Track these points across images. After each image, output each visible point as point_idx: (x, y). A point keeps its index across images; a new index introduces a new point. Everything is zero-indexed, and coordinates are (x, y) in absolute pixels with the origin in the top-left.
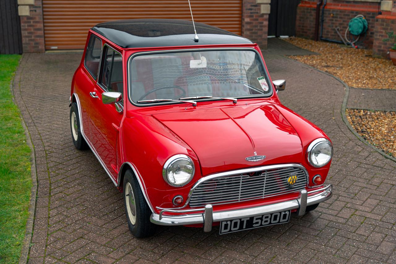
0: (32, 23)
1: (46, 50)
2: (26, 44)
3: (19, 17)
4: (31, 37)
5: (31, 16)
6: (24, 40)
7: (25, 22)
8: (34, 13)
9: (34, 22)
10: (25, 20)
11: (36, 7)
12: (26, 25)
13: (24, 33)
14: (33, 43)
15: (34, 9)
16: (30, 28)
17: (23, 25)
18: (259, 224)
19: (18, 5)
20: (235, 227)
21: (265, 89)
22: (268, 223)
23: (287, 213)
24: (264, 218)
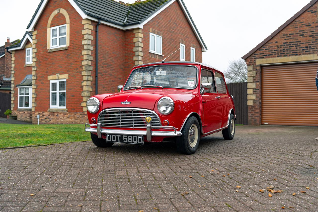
0: (254, 109)
1: (262, 125)
2: (250, 120)
3: (248, 106)
4: (253, 116)
5: (254, 106)
6: (250, 118)
7: (250, 109)
8: (255, 104)
9: (255, 109)
10: (251, 107)
11: (257, 101)
12: (251, 110)
13: (250, 115)
14: (253, 120)
15: (255, 102)
16: (253, 112)
17: (250, 110)
18: (127, 141)
19: (248, 100)
20: (114, 139)
21: (191, 85)
22: (132, 142)
23: (141, 138)
24: (128, 138)
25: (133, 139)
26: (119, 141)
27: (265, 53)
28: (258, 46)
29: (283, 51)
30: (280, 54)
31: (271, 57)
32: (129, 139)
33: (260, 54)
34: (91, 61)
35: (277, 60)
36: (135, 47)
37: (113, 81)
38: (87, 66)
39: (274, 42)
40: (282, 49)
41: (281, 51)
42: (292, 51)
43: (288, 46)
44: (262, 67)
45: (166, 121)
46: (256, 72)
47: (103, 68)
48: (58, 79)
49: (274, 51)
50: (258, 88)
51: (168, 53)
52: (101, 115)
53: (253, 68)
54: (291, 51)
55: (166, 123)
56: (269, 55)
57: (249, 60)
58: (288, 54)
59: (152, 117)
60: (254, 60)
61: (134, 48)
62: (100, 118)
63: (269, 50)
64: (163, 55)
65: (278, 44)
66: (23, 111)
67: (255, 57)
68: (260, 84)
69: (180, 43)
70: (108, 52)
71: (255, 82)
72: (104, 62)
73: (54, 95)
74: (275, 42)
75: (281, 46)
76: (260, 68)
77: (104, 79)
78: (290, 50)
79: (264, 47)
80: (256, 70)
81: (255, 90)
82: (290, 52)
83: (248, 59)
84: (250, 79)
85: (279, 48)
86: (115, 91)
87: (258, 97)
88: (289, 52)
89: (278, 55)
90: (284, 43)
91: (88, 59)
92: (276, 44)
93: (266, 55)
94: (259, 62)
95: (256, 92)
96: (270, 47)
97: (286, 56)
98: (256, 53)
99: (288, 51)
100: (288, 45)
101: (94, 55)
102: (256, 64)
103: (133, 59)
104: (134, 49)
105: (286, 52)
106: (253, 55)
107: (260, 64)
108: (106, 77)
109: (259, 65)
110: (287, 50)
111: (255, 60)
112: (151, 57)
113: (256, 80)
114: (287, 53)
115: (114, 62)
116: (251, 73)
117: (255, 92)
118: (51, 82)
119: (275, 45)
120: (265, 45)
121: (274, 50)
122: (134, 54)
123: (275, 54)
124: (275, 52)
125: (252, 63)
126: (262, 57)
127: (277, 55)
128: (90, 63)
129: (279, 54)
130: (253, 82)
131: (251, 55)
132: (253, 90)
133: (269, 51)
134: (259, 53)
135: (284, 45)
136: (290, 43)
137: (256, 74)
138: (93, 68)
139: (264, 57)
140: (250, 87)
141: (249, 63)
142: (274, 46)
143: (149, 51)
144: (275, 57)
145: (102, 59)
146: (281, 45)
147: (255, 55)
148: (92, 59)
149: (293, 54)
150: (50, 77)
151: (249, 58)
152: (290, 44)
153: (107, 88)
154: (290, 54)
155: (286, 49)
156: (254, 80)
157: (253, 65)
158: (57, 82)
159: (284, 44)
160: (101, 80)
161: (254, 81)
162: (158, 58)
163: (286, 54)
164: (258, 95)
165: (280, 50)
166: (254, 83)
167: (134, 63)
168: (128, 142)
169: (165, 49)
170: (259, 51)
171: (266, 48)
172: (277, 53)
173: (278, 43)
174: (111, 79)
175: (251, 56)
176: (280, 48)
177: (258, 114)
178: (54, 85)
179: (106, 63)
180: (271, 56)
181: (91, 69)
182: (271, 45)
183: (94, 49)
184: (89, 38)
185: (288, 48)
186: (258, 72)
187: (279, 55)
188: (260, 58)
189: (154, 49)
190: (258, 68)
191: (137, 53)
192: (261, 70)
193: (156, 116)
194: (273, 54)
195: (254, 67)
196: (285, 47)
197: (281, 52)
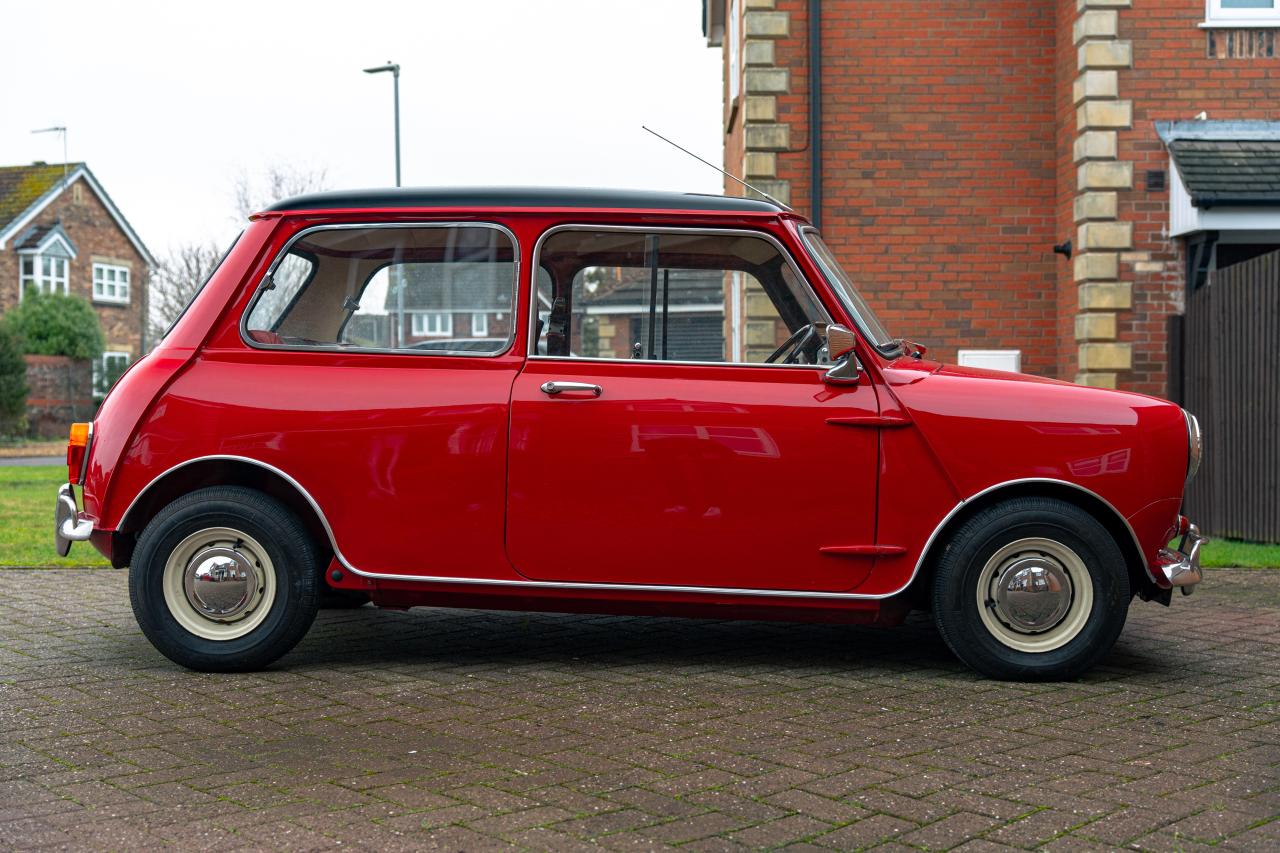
34: (778, 151)
37: (954, 249)
47: (868, 183)
70: (909, 81)
72: (879, 146)
77: (882, 240)
86: (973, 306)
91: (759, 144)
101: (802, 117)
103: (1072, 96)
104: (1076, 33)
108: (895, 231)
112: (1222, 56)
115: (959, 134)
122: (1074, 64)
128: (767, 164)
138: (793, 188)
145: (860, 133)
148: (783, 141)
153: (902, 292)
160: (857, 249)
174: (937, 240)
179: (895, 146)
183: (800, 82)
184: (760, 31)
191: (1081, 57)
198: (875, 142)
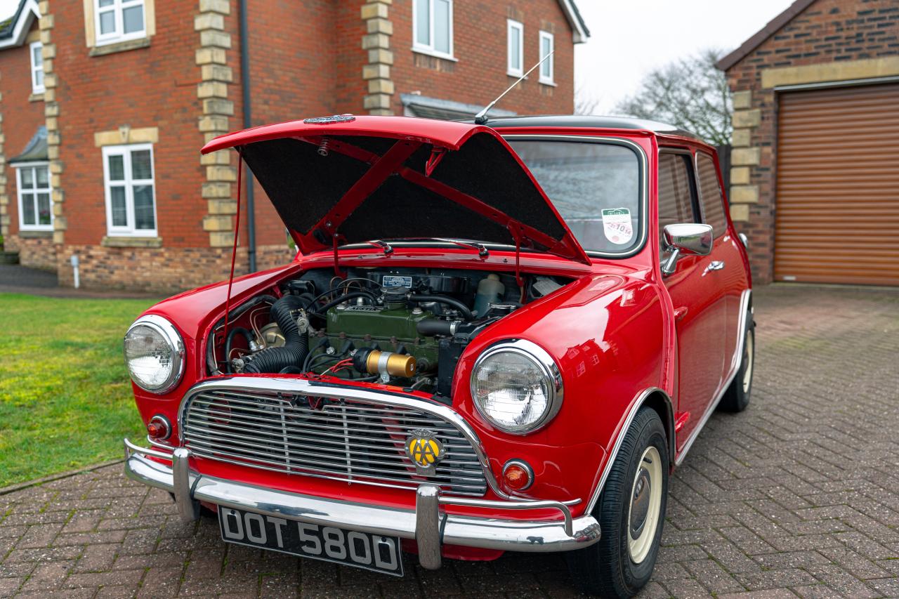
0: (751, 234)
8: (756, 216)
10: (741, 227)
18: (317, 551)
19: (731, 204)
20: (256, 532)
21: (616, 238)
22: (343, 555)
23: (390, 543)
24: (326, 537)
25: (346, 544)
26: (281, 544)
27: (793, 47)
28: (770, 24)
29: (858, 42)
30: (847, 50)
31: (816, 62)
32: (329, 543)
33: (778, 52)
34: (228, 83)
35: (835, 71)
36: (366, 33)
38: (215, 100)
39: (825, 11)
40: (853, 33)
41: (848, 40)
42: (889, 39)
43: (876, 23)
44: (780, 95)
45: (517, 468)
46: (762, 113)
47: (266, 107)
48: (128, 143)
49: (827, 39)
50: (767, 166)
51: (471, 50)
52: (195, 404)
53: (753, 100)
54: (883, 40)
55: (515, 475)
56: (808, 55)
57: (739, 73)
58: (875, 52)
59: (440, 439)
60: (755, 71)
61: (364, 39)
62: (191, 417)
63: (809, 38)
64: (455, 56)
65: (839, 17)
66: (34, 238)
67: (760, 63)
68: (773, 151)
69: (506, 18)
70: (281, 52)
71: (757, 145)
72: (271, 87)
73: (118, 192)
74: (829, 11)
75: (848, 22)
76: (775, 99)
78: (882, 36)
79: (791, 29)
80: (763, 105)
81: (756, 172)
82: (881, 43)
83: (735, 70)
84: (741, 137)
85: (842, 30)
87: (767, 194)
88: (876, 43)
89: (839, 55)
90: (860, 13)
91: (216, 77)
92: (834, 18)
93: (798, 56)
94: (772, 79)
95: (761, 179)
96: (813, 27)
97: (867, 56)
98: (763, 49)
99: (872, 40)
100: (875, 19)
101: (237, 65)
102: (760, 85)
103: (361, 74)
104: (366, 43)
105: (866, 44)
106: (752, 56)
107: (778, 86)
109: (771, 89)
110: (869, 37)
111: (759, 74)
112: (418, 65)
113: (760, 138)
114: (868, 48)
115: (303, 85)
116: (745, 114)
117: (756, 179)
118: (107, 152)
119: (830, 21)
120: (796, 22)
121: (824, 37)
122: (363, 57)
123: (829, 52)
124: (830, 45)
125: (747, 81)
126: (785, 60)
127: (834, 55)
128: (223, 90)
129: (843, 51)
130: (752, 145)
131: (746, 56)
132: (751, 171)
133: (807, 41)
134: (773, 50)
135: (862, 21)
136: (881, 11)
137: (763, 118)
138: (234, 106)
139: (788, 64)
140: (740, 162)
141: (740, 81)
142: (827, 24)
143: (411, 46)
144: (828, 60)
145: (262, 78)
146: (849, 19)
147: (759, 57)
148: (230, 78)
149: (893, 49)
150: (101, 138)
151: (740, 65)
152: (882, 15)
154: (880, 51)
155: (869, 34)
156: (753, 138)
157: (753, 88)
158: (125, 152)
159: (860, 18)
161: (755, 142)
162: (441, 70)
163: (867, 51)
164: (768, 188)
165: (847, 38)
166: (755, 149)
167: (367, 88)
168: (324, 554)
169: (463, 40)
170: (772, 42)
171: (796, 32)
172: (834, 47)
173: (840, 14)
175: (746, 60)
176: (848, 29)
177: (765, 250)
178: (116, 161)
179: (277, 87)
180: (813, 58)
181: (229, 109)
182: (814, 21)
183: (236, 43)
184: (217, 9)
185: (876, 30)
186: (767, 112)
187: (843, 53)
188: (778, 65)
189: (427, 41)
190: (770, 99)
191: (373, 56)
192: (777, 106)
193: (462, 434)
194: (822, 50)
195: (756, 96)
196: (866, 27)
197: (848, 43)
198: (269, 84)
